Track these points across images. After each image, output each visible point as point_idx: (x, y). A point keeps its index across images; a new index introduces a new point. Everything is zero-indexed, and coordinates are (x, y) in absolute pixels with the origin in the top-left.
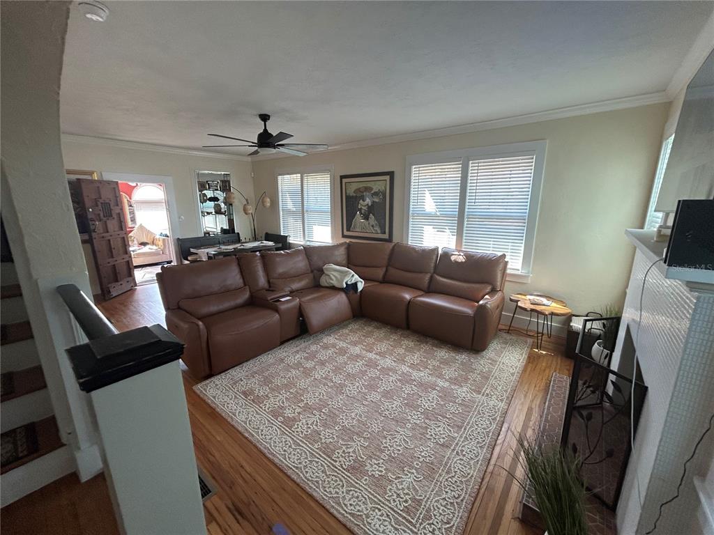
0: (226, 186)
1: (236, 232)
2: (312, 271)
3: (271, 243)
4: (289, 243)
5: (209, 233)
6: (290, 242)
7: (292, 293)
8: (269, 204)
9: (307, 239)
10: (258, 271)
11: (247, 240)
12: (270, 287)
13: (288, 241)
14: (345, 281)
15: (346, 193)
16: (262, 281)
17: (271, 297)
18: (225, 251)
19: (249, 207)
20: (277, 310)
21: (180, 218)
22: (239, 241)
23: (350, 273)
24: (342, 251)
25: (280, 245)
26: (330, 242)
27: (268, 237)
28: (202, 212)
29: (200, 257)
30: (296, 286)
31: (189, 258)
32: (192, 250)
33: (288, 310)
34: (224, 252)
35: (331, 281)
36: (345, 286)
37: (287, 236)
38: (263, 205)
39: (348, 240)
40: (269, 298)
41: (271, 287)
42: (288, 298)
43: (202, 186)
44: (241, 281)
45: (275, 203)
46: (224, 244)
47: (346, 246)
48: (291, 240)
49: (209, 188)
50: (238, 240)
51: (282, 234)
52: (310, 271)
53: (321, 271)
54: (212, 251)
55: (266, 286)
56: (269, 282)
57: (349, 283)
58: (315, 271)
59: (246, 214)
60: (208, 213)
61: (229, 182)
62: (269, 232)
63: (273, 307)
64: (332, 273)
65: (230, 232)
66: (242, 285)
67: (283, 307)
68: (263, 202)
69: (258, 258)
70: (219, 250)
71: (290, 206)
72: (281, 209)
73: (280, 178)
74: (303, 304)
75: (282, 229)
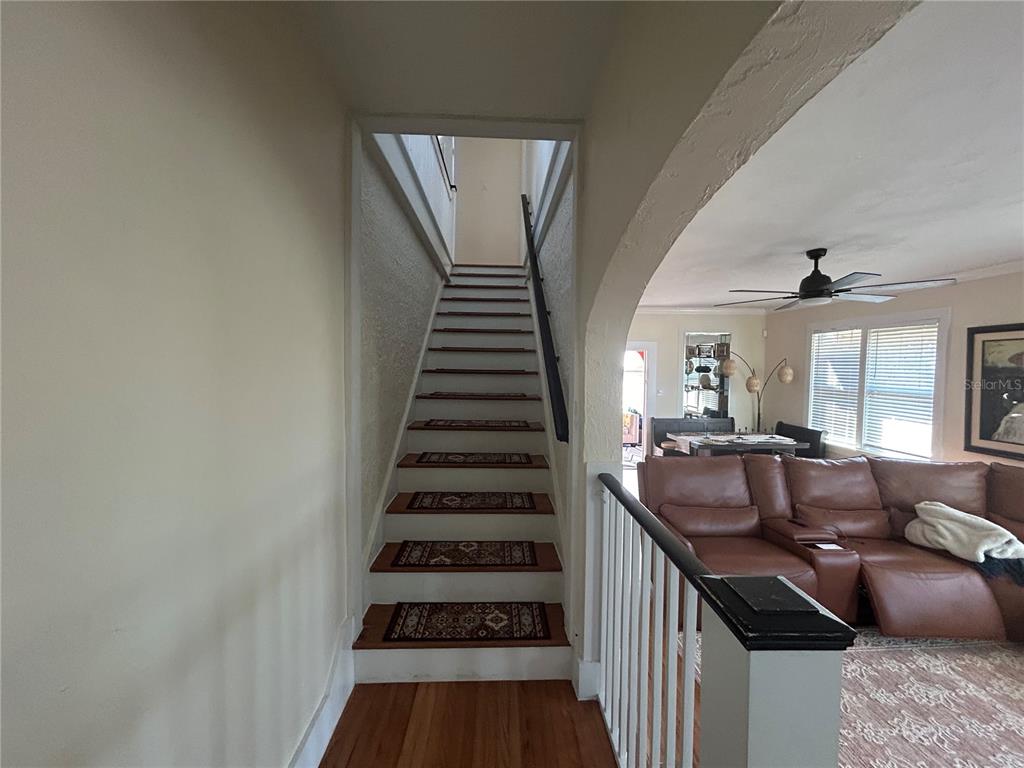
0: (722, 352)
1: (730, 416)
2: (885, 508)
3: (789, 441)
4: (825, 445)
5: (691, 415)
6: (827, 442)
7: (841, 538)
8: (789, 378)
9: (864, 442)
10: (776, 486)
11: (749, 430)
12: (794, 516)
13: (822, 440)
14: (985, 548)
15: (984, 361)
16: (781, 502)
17: (800, 535)
18: (714, 443)
19: (755, 381)
20: (811, 562)
21: (658, 392)
22: (731, 430)
23: (1001, 535)
24: (971, 479)
25: (807, 446)
26: (929, 454)
27: (782, 429)
28: (686, 386)
29: (679, 446)
30: (848, 526)
31: (663, 445)
32: (669, 436)
33: (835, 569)
34: (712, 445)
35: (941, 540)
36: (982, 559)
37: (821, 432)
38: (781, 380)
39: (988, 460)
40: (796, 537)
41: (797, 517)
42: (833, 547)
43: (691, 353)
44: (746, 496)
45: (802, 377)
46: (713, 432)
47: (983, 471)
48: (829, 440)
49: (699, 354)
50: (730, 428)
51: (810, 427)
52: (880, 506)
53: (911, 513)
54: (696, 440)
55: (789, 513)
56: (793, 508)
57: (995, 555)
58: (893, 510)
59: (750, 391)
60: (692, 388)
61: (728, 346)
62: (785, 422)
63: (805, 554)
64: (942, 521)
65: (720, 417)
66: (747, 502)
67: (822, 560)
68: (780, 376)
69: (776, 465)
70: (706, 441)
71: (833, 381)
72: (812, 385)
73: (815, 337)
74: (866, 566)
75: (811, 417)
